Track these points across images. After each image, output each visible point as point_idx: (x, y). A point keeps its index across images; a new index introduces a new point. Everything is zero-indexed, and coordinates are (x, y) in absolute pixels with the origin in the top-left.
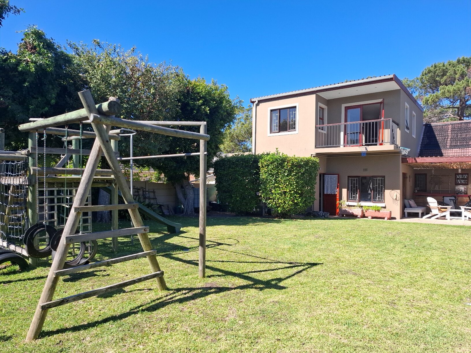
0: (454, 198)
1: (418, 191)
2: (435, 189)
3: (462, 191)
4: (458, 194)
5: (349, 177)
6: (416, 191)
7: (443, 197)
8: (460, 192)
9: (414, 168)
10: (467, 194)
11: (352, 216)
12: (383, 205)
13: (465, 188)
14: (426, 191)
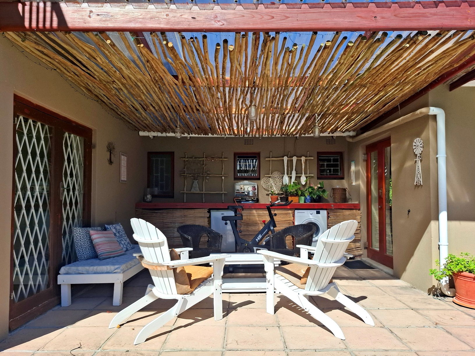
0: (231, 213)
1: (153, 196)
2: (193, 191)
3: (248, 193)
4: (240, 202)
6: (149, 196)
7: (209, 212)
8: (243, 197)
10: (257, 200)
13: (254, 188)
14: (173, 197)
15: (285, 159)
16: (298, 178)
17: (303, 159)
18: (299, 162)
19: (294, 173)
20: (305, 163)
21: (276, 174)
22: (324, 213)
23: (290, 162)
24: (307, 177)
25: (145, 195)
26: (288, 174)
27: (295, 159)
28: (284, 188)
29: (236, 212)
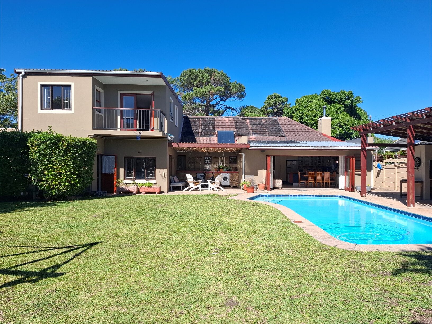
0: (203, 174)
1: (180, 169)
2: (191, 167)
3: (208, 168)
5: (125, 157)
6: (179, 169)
7: (197, 174)
8: (207, 170)
9: (177, 151)
10: (211, 171)
11: (129, 193)
12: (154, 182)
13: (210, 167)
14: (185, 169)
15: (219, 158)
16: (223, 164)
17: (225, 158)
18: (223, 159)
19: (222, 162)
20: (225, 159)
21: (217, 163)
22: (229, 174)
23: (221, 159)
24: (226, 164)
25: (177, 169)
26: (220, 163)
27: (222, 158)
28: (219, 167)
29: (204, 174)
